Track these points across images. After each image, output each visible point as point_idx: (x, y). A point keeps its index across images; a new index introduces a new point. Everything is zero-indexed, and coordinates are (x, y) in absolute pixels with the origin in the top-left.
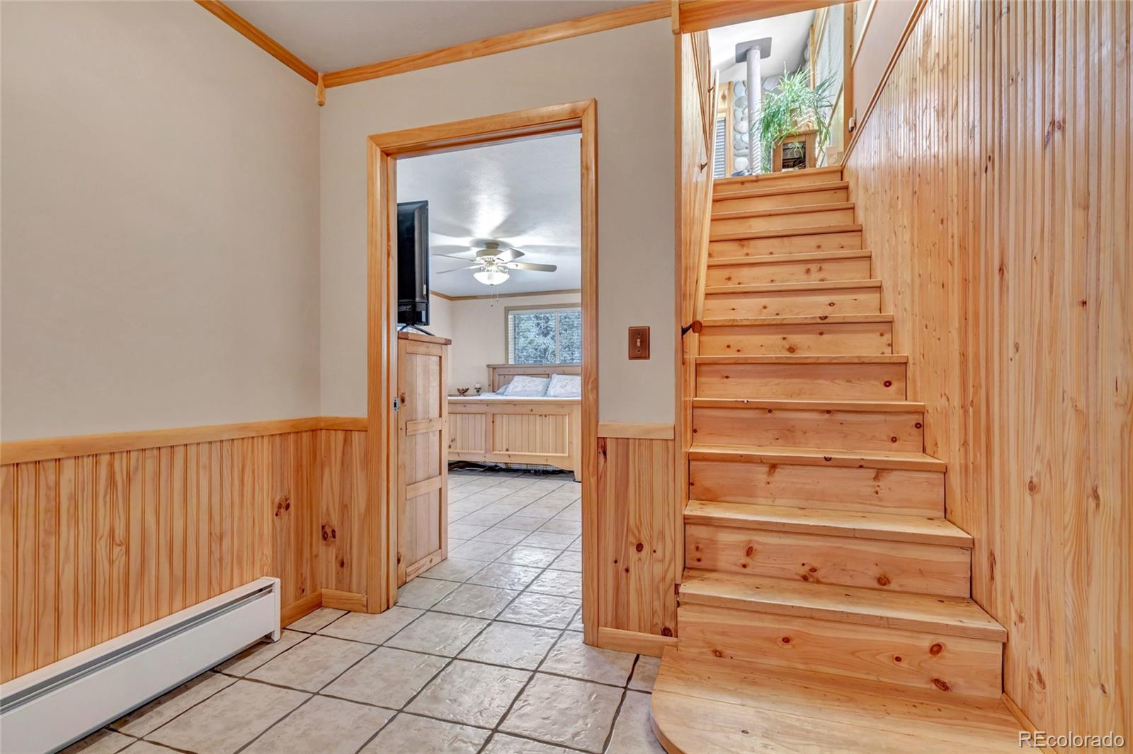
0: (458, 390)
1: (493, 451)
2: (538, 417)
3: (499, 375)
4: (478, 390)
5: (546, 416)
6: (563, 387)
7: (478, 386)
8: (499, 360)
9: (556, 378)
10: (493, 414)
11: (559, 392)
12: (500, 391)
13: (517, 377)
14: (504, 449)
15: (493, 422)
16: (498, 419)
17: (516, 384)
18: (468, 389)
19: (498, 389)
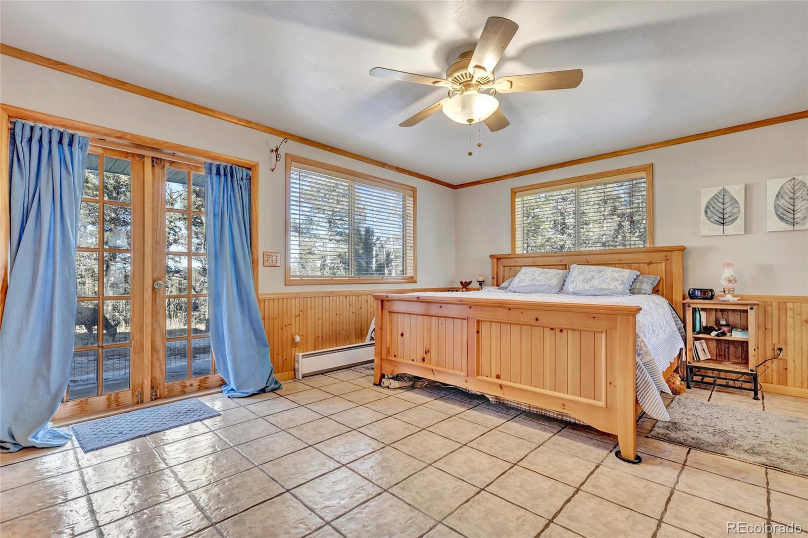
0: (461, 283)
1: (478, 374)
2: (547, 331)
3: (504, 267)
4: (481, 283)
5: (561, 331)
6: (587, 281)
7: (481, 279)
8: (504, 249)
9: (575, 269)
10: (478, 321)
11: (581, 287)
12: (503, 285)
13: (524, 268)
14: (494, 375)
15: (478, 332)
16: (485, 328)
17: (523, 277)
18: (472, 281)
19: (503, 282)
